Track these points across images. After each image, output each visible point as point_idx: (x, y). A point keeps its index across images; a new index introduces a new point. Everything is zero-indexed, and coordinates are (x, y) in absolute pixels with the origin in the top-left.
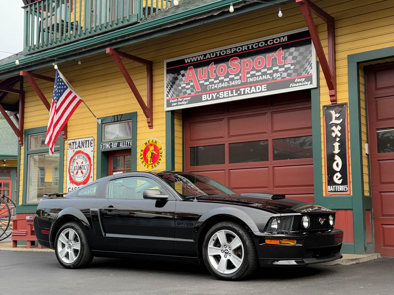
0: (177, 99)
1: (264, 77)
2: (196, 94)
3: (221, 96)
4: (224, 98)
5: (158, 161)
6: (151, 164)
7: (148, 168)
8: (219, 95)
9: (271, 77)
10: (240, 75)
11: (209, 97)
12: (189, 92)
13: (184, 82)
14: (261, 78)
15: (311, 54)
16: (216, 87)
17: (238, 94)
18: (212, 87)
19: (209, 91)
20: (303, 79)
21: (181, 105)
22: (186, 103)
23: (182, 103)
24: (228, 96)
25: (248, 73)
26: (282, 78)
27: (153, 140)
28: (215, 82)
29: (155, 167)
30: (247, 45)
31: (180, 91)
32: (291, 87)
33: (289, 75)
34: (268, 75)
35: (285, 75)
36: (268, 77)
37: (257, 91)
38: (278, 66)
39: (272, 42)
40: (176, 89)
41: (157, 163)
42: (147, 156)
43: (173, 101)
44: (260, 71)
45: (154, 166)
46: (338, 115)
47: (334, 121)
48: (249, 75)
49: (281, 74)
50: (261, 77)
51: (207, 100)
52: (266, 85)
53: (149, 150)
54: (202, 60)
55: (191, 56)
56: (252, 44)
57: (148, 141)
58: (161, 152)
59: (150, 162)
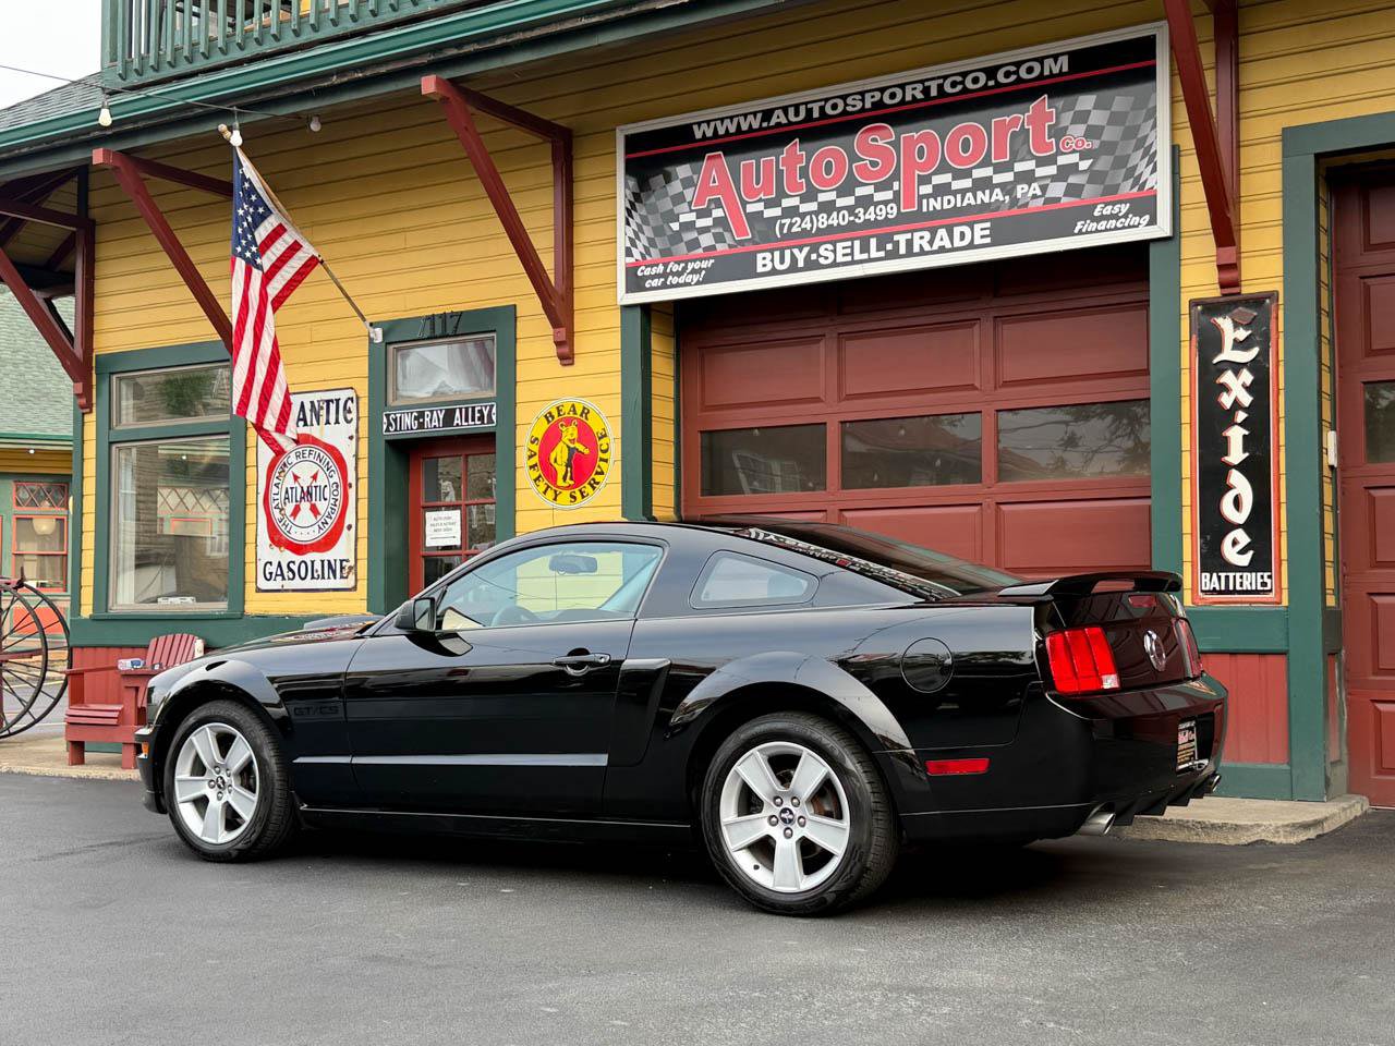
0: (664, 264)
1: (983, 197)
2: (734, 251)
3: (827, 258)
4: (835, 264)
5: (593, 476)
6: (569, 487)
7: (555, 499)
8: (819, 256)
9: (1007, 198)
10: (896, 186)
11: (782, 262)
12: (706, 240)
13: (690, 206)
14: (969, 199)
15: (1152, 120)
16: (808, 226)
17: (887, 252)
18: (791, 225)
19: (781, 240)
20: (1125, 208)
21: (678, 285)
22: (695, 280)
23: (682, 280)
24: (849, 258)
25: (925, 180)
26: (1048, 201)
27: (573, 406)
28: (804, 208)
29: (583, 497)
30: (922, 82)
31: (676, 238)
32: (1080, 233)
33: (1073, 190)
34: (997, 191)
35: (1057, 190)
36: (998, 195)
37: (957, 243)
38: (1034, 157)
39: (1014, 73)
40: (658, 231)
41: (590, 484)
42: (552, 461)
43: (648, 272)
44: (967, 174)
45: (578, 495)
47: (1228, 354)
48: (926, 189)
49: (1044, 189)
50: (969, 195)
51: (774, 272)
52: (988, 225)
53: (558, 437)
54: (756, 130)
55: (717, 117)
56: (939, 78)
57: (558, 408)
58: (604, 447)
59: (565, 478)
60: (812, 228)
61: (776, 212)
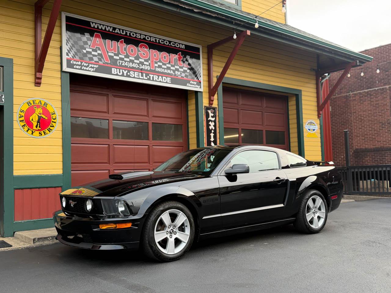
0: (81, 62)
1: (169, 71)
2: (105, 65)
3: (132, 75)
4: (134, 77)
5: (49, 127)
6: (38, 130)
7: (32, 134)
8: (130, 74)
9: (174, 73)
10: (149, 61)
11: (120, 73)
12: (96, 59)
13: (90, 47)
14: (166, 71)
15: (199, 66)
16: (127, 65)
17: (148, 78)
18: (122, 63)
19: (119, 66)
20: (195, 83)
21: (86, 70)
22: (92, 70)
23: (87, 69)
24: (138, 77)
25: (156, 63)
26: (182, 77)
27: (40, 101)
28: (126, 59)
29: (45, 134)
30: (155, 38)
31: (85, 55)
32: (188, 86)
33: (186, 76)
34: (172, 71)
35: (183, 75)
36: (172, 72)
37: (164, 81)
38: (178, 66)
39: (174, 45)
40: (79, 51)
41: (48, 130)
42: (31, 120)
43: (75, 63)
44: (165, 65)
45: (43, 133)
46: (212, 115)
47: (210, 118)
48: (156, 65)
49: (181, 73)
50: (166, 70)
51: (117, 75)
52: (170, 78)
53: (34, 112)
54: (111, 32)
55: (99, 23)
56: (159, 38)
57: (33, 101)
58: (54, 118)
59: (37, 127)
60: (128, 65)
61: (118, 58)
